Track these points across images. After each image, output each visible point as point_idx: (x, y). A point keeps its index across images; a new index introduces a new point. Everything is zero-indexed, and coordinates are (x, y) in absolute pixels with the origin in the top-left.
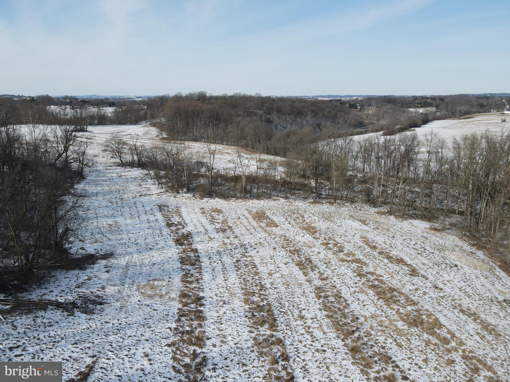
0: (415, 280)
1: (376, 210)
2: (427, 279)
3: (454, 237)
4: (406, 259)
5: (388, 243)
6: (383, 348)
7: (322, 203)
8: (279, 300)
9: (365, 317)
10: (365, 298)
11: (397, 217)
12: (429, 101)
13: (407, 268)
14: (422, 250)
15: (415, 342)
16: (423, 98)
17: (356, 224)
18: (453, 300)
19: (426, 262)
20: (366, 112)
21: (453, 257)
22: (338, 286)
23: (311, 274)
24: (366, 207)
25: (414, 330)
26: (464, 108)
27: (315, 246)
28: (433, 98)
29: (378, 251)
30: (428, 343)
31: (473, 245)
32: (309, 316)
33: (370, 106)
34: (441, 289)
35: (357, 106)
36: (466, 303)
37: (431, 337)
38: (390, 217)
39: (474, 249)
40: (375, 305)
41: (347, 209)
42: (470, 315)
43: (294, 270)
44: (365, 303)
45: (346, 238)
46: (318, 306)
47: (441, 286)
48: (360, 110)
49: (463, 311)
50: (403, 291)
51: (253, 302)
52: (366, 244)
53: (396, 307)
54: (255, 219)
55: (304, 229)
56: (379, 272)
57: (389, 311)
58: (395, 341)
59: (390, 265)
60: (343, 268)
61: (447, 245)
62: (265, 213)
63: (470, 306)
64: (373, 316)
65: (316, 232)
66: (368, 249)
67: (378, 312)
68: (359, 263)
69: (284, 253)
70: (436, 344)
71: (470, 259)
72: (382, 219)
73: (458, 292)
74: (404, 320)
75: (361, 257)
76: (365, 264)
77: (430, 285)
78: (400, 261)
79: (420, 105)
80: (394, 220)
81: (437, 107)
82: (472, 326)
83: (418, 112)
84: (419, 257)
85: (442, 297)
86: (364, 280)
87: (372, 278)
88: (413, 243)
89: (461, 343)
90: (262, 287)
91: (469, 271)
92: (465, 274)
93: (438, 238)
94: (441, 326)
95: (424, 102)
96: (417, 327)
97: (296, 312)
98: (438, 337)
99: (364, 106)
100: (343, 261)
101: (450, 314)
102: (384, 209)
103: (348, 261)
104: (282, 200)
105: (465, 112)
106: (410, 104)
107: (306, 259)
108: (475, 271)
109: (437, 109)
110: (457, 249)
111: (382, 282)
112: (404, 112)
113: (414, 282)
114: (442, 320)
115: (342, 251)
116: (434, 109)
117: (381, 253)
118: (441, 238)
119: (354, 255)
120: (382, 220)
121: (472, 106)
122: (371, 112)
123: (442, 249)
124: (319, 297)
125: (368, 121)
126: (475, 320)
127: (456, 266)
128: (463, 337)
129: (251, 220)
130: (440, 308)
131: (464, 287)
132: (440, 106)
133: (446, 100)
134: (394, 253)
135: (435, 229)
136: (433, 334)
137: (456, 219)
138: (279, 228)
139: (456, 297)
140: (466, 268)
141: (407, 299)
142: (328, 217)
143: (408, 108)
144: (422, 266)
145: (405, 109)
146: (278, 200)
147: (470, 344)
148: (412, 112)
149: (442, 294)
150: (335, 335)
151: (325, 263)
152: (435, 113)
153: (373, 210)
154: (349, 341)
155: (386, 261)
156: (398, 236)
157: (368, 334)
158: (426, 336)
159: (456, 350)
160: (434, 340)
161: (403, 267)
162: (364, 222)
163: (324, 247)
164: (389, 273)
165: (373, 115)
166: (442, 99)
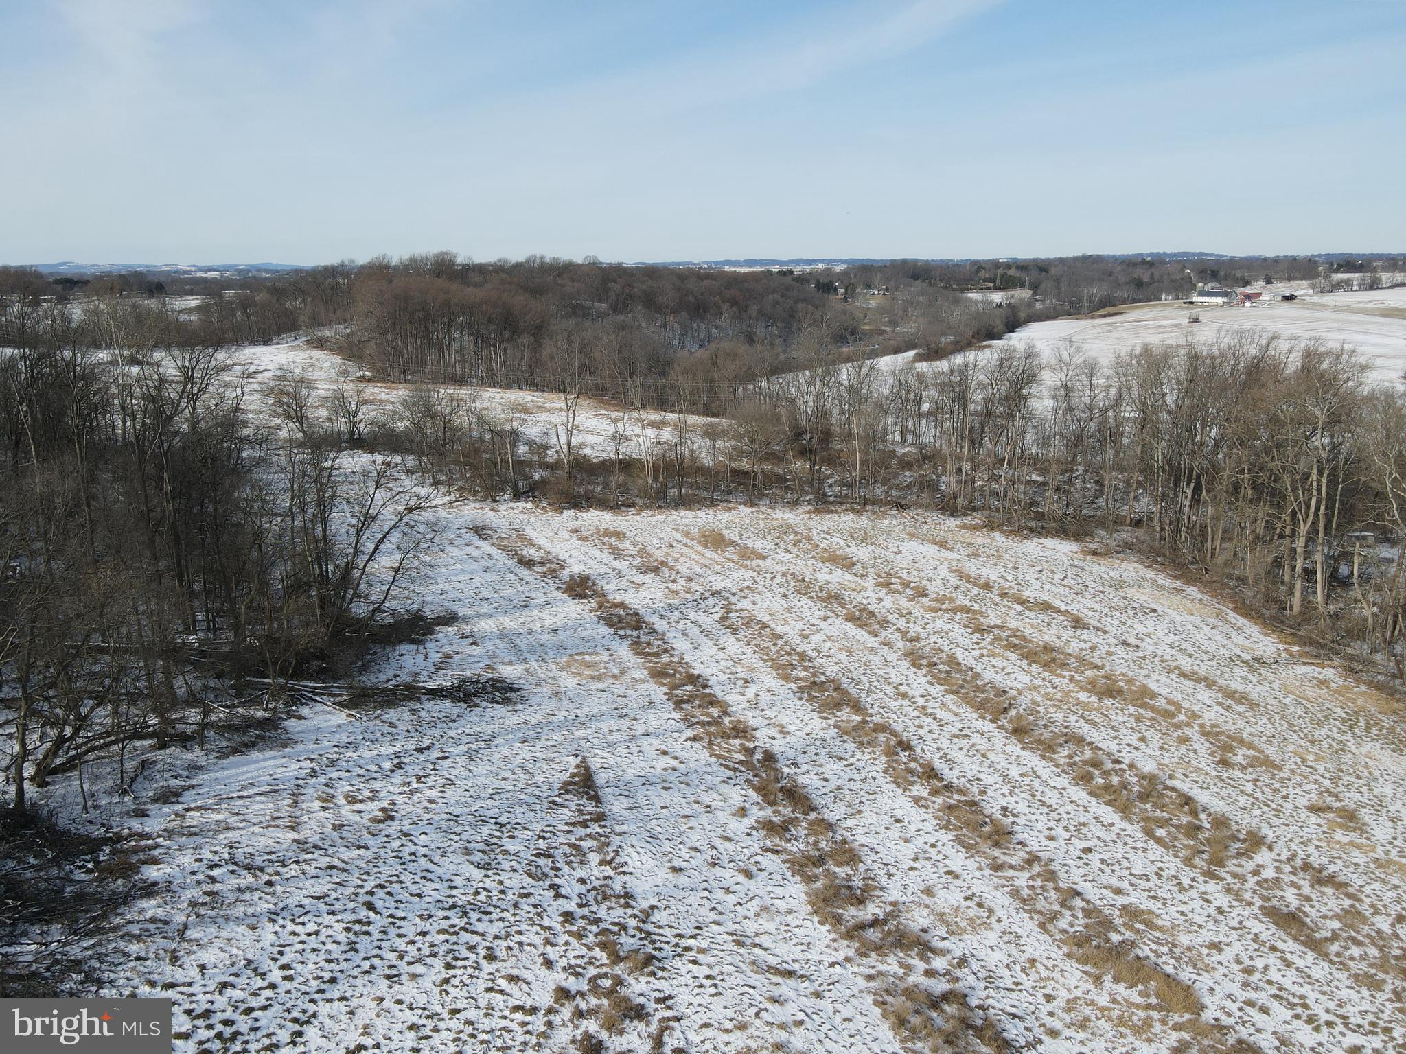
0: (1085, 634)
1: (958, 521)
2: (1105, 632)
3: (1136, 565)
4: (1056, 602)
5: (1010, 578)
6: (1067, 727)
7: (837, 512)
8: (846, 672)
9: (1017, 689)
10: (1005, 663)
11: (1007, 534)
12: (1012, 272)
13: (1062, 618)
14: (1080, 586)
15: (1116, 718)
16: (996, 264)
17: (930, 550)
18: (1163, 661)
19: (1096, 606)
20: (860, 302)
21: (1144, 597)
22: (946, 649)
23: (884, 633)
24: (936, 517)
25: (1108, 702)
26: (1098, 291)
27: (866, 589)
28: (1023, 266)
29: (996, 592)
30: (1139, 719)
31: (1177, 577)
32: (917, 693)
33: (869, 286)
34: (1137, 647)
35: (836, 289)
36: (1186, 664)
37: (1141, 711)
38: (992, 535)
39: (1179, 584)
40: (1028, 673)
41: (895, 522)
42: (1199, 681)
43: (847, 628)
44: (1007, 671)
45: (921, 574)
46: (925, 679)
47: (1134, 642)
48: (846, 298)
49: (1185, 676)
50: (1070, 651)
51: (797, 679)
52: (968, 581)
53: (1067, 674)
54: (707, 547)
55: (823, 560)
56: (1012, 624)
57: (1057, 681)
58: (1083, 717)
59: (1027, 613)
60: (940, 621)
61: (1125, 578)
62: (722, 536)
63: (1196, 668)
64: (1031, 688)
65: (854, 564)
66: (976, 591)
67: (1038, 682)
68: (968, 612)
69: (811, 603)
70: (1152, 719)
71: (1176, 599)
72: (978, 539)
73: (1169, 650)
74: (1088, 691)
75: (968, 603)
76: (981, 613)
77: (1115, 641)
78: (1046, 607)
79: (991, 285)
80: (1003, 539)
81: (1035, 287)
82: (1205, 695)
83: (991, 302)
84: (1079, 598)
85: (1144, 658)
86: (989, 637)
87: (1004, 635)
88: (1058, 576)
89: (1195, 716)
90: (802, 656)
91: (1179, 618)
92: (1173, 623)
93: (1104, 568)
94: (1154, 695)
95: (1002, 276)
96: (1114, 698)
97: (890, 691)
98: (1153, 709)
99: (854, 287)
100: (935, 610)
101: (1164, 680)
102: (976, 519)
103: (947, 611)
104: (747, 510)
105: (1101, 301)
106: (967, 281)
107: (860, 610)
108: (1190, 618)
109: (1035, 294)
110: (1146, 584)
111: (1024, 638)
112: (957, 301)
113: (1083, 637)
114: (1153, 686)
115: (926, 595)
116: (1026, 294)
117: (1003, 595)
118: (1111, 567)
119: (951, 600)
120: (980, 541)
121: (1117, 285)
122: (873, 303)
123: (1118, 585)
124: (920, 667)
125: (867, 327)
126: (1209, 686)
127: (1154, 611)
128: (1196, 708)
129: (701, 549)
130: (1145, 672)
131: (1177, 643)
132: (1042, 287)
133: (1053, 271)
134: (1027, 594)
135: (1094, 553)
136: (1144, 705)
137: (1126, 534)
138: (769, 560)
139: (1166, 657)
140: (1172, 614)
141: (1082, 661)
142: (865, 539)
143: (963, 291)
144: (1090, 614)
145: (958, 294)
146: (735, 509)
147: (1209, 717)
148: (976, 302)
149: (1141, 654)
150: (975, 715)
151: (902, 616)
152: (1030, 304)
153: (952, 522)
154: (1004, 722)
155: (1019, 608)
156: (1024, 565)
157: (1033, 712)
158: (1132, 709)
159: (1188, 725)
160: (1148, 714)
161: (1055, 615)
162: (942, 544)
163: (884, 590)
164: (1032, 626)
165: (880, 310)
166: (1042, 267)
